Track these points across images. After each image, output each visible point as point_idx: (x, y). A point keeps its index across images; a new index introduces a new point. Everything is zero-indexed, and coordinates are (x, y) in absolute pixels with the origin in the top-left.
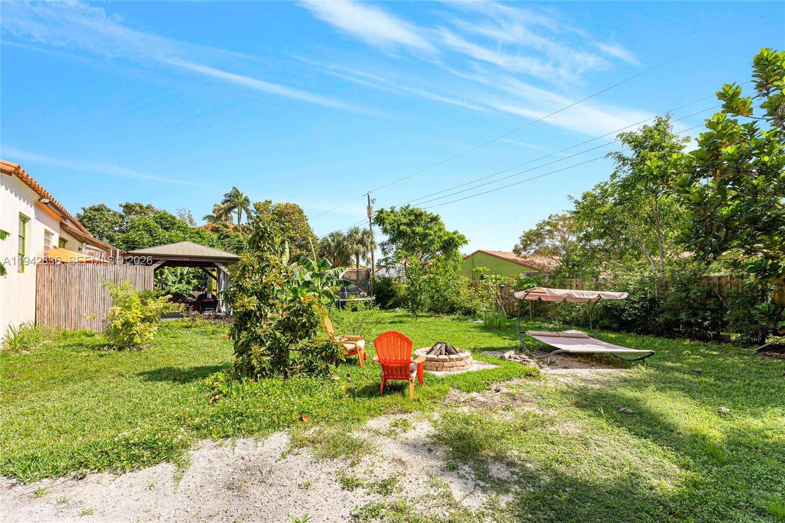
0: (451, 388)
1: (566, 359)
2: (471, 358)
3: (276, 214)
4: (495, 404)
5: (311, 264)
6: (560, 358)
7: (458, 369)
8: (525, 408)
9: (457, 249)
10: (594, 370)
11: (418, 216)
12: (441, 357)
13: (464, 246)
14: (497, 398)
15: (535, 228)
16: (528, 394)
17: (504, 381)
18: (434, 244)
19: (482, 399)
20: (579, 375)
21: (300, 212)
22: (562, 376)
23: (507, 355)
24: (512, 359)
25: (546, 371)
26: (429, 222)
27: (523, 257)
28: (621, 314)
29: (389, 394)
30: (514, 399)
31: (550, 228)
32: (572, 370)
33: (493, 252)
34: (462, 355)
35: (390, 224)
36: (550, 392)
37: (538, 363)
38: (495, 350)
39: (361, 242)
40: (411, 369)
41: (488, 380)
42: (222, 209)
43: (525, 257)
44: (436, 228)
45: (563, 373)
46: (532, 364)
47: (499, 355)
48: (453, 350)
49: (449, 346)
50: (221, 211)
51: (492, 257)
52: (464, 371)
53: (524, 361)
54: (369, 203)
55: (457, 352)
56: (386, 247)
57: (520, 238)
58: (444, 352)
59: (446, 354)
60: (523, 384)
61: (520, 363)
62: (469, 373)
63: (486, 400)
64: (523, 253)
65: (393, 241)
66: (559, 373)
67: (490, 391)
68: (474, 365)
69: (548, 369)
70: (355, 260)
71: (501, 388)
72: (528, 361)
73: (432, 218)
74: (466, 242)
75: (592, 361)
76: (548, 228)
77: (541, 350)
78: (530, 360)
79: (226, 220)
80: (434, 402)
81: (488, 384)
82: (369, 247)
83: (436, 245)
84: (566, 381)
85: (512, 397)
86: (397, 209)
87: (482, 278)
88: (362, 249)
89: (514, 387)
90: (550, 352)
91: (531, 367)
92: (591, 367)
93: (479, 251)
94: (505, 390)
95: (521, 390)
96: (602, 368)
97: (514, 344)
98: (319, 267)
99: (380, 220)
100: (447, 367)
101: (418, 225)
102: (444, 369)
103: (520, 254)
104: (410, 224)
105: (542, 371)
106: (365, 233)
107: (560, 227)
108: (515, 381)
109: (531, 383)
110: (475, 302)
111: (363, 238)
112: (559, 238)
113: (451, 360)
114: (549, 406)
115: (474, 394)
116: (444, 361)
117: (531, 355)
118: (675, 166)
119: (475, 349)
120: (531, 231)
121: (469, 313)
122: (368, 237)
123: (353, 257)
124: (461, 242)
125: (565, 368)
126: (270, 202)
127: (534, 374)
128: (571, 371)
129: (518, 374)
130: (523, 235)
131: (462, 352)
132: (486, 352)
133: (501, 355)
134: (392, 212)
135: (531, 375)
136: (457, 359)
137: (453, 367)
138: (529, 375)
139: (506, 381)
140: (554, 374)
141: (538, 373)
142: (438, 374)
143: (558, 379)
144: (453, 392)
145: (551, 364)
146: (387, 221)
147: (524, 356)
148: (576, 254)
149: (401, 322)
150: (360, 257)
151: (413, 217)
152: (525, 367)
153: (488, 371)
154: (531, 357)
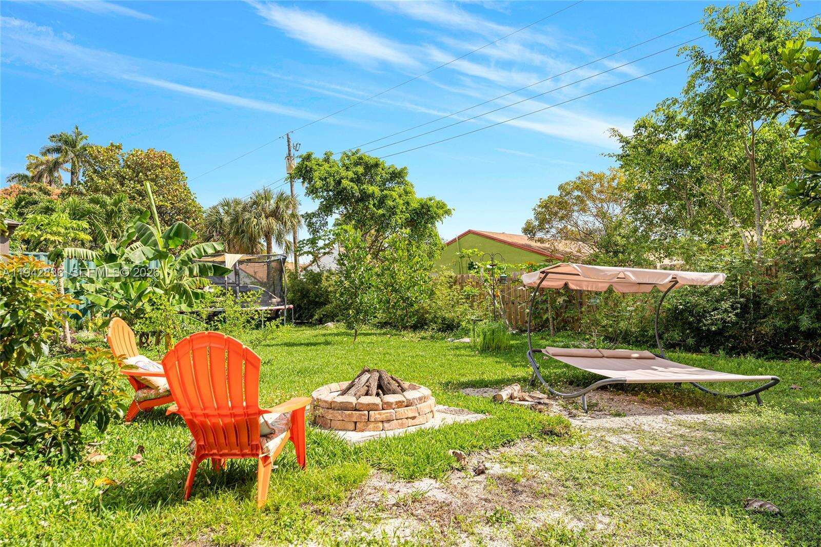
0: (372, 471)
1: (616, 398)
2: (432, 401)
3: (129, 167)
4: (469, 507)
5: (152, 235)
6: (606, 396)
7: (402, 426)
8: (541, 514)
9: (433, 224)
10: (673, 417)
11: (371, 167)
12: (365, 400)
13: (447, 219)
14: (477, 489)
15: (556, 193)
16: (546, 477)
17: (495, 448)
18: (396, 214)
19: (441, 496)
20: (646, 428)
21: (174, 166)
22: (614, 431)
23: (505, 394)
24: (516, 401)
25: (582, 423)
26: (387, 180)
27: (539, 241)
28: (700, 321)
29: (203, 497)
30: (515, 491)
31: (580, 194)
32: (631, 418)
33: (493, 233)
34: (410, 395)
35: (321, 179)
36: (594, 469)
37: (565, 408)
38: (486, 386)
39: (275, 214)
40: (266, 431)
41: (462, 448)
42: (42, 164)
43: (541, 240)
44: (399, 189)
45: (615, 426)
46: (555, 410)
47: (491, 393)
48: (394, 385)
49: (386, 377)
50: (41, 168)
51: (492, 242)
52: (413, 430)
53: (540, 403)
54: (290, 150)
55: (403, 390)
56: (314, 220)
57: (535, 209)
58: (374, 390)
59: (378, 395)
60: (535, 454)
61: (532, 408)
62: (422, 433)
63: (450, 498)
64: (539, 235)
65: (327, 209)
66: (607, 425)
67: (463, 474)
68: (437, 415)
69: (585, 419)
70: (265, 244)
71: (488, 465)
72: (546, 404)
73: (393, 173)
74: (448, 212)
75: (667, 400)
76: (576, 193)
77: (571, 383)
78: (552, 402)
79: (50, 183)
80: (318, 512)
81: (459, 457)
82: (289, 223)
83: (399, 218)
84: (623, 443)
85: (511, 485)
86: (336, 158)
87: (471, 266)
88: (275, 225)
89: (516, 460)
90: (586, 385)
91: (552, 415)
92: (667, 410)
93: (469, 232)
94: (496, 469)
95: (531, 467)
96: (685, 412)
97: (520, 372)
98: (167, 238)
99: (304, 172)
100: (376, 421)
101: (371, 183)
102: (371, 426)
103: (534, 235)
104: (357, 180)
105: (575, 423)
106: (281, 198)
107: (595, 193)
108: (521, 447)
109: (554, 449)
110: (460, 309)
111: (278, 207)
112: (594, 211)
113: (387, 406)
114: (594, 505)
115: (425, 485)
116: (371, 408)
117: (552, 394)
118: (790, 61)
119: (447, 384)
120: (550, 197)
121: (449, 327)
122: (287, 207)
123: (262, 241)
124: (440, 212)
125: (618, 415)
126: (119, 148)
127: (557, 429)
128: (630, 420)
129: (526, 432)
130: (539, 204)
131: (413, 388)
132: (469, 390)
133: (493, 394)
134: (327, 160)
135: (551, 433)
136: (400, 404)
137: (389, 421)
138: (548, 433)
139: (502, 449)
140: (598, 429)
141: (567, 427)
142: (353, 437)
143: (607, 438)
144: (376, 481)
145: (591, 408)
146: (316, 174)
147: (538, 394)
148: (619, 235)
149: (327, 343)
150: (273, 241)
151: (360, 169)
152: (541, 416)
153: (462, 427)
154: (552, 396)
